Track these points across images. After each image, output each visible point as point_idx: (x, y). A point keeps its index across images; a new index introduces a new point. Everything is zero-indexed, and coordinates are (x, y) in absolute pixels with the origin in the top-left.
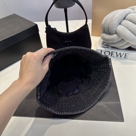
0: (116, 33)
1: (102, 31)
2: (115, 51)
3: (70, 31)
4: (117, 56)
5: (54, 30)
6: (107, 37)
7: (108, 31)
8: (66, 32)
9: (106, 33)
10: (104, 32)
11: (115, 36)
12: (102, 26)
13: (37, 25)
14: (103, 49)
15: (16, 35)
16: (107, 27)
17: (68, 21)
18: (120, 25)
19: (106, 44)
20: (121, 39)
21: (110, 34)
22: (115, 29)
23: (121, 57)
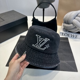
0: (72, 24)
1: (63, 22)
2: (70, 34)
3: (45, 21)
5: (37, 20)
6: (67, 25)
7: (67, 22)
10: (65, 23)
12: (64, 20)
13: (27, 17)
14: (64, 32)
16: (67, 20)
17: (45, 17)
18: (74, 19)
20: (74, 27)
22: (72, 21)
23: (73, 37)
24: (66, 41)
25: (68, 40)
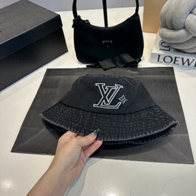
0: (184, 28)
1: (161, 24)
2: (180, 56)
3: (109, 25)
4: (183, 64)
5: (86, 23)
6: (169, 33)
7: (170, 25)
8: (103, 26)
9: (167, 27)
10: (165, 26)
11: (182, 32)
12: (161, 17)
13: (59, 16)
14: (161, 52)
15: (28, 32)
16: (170, 18)
17: (108, 10)
18: (191, 15)
19: (167, 45)
20: (191, 36)
21: (173, 29)
22: (183, 20)
23: (189, 65)
24: (167, 77)
25: (174, 74)
